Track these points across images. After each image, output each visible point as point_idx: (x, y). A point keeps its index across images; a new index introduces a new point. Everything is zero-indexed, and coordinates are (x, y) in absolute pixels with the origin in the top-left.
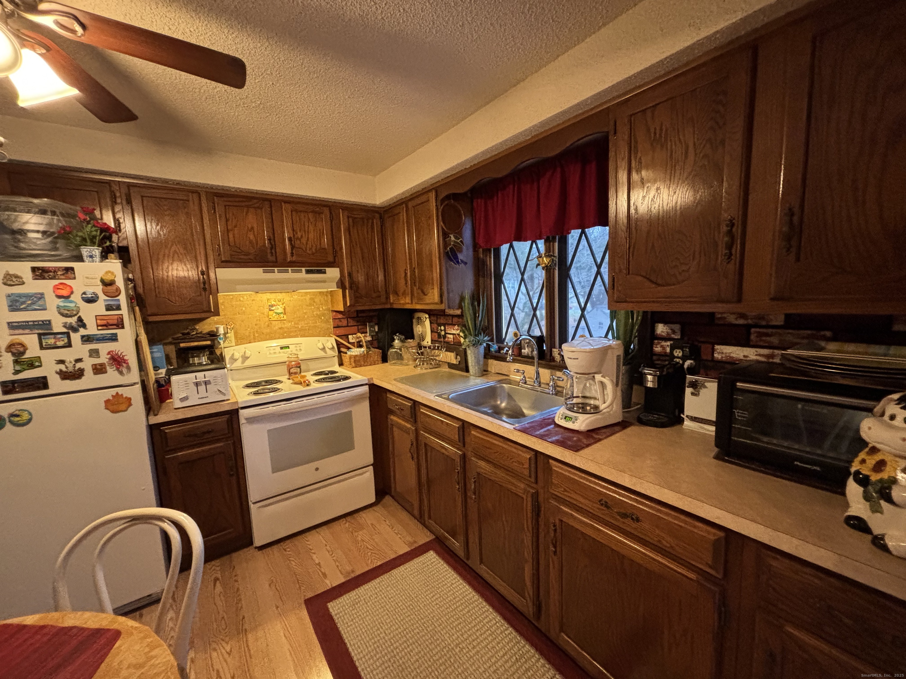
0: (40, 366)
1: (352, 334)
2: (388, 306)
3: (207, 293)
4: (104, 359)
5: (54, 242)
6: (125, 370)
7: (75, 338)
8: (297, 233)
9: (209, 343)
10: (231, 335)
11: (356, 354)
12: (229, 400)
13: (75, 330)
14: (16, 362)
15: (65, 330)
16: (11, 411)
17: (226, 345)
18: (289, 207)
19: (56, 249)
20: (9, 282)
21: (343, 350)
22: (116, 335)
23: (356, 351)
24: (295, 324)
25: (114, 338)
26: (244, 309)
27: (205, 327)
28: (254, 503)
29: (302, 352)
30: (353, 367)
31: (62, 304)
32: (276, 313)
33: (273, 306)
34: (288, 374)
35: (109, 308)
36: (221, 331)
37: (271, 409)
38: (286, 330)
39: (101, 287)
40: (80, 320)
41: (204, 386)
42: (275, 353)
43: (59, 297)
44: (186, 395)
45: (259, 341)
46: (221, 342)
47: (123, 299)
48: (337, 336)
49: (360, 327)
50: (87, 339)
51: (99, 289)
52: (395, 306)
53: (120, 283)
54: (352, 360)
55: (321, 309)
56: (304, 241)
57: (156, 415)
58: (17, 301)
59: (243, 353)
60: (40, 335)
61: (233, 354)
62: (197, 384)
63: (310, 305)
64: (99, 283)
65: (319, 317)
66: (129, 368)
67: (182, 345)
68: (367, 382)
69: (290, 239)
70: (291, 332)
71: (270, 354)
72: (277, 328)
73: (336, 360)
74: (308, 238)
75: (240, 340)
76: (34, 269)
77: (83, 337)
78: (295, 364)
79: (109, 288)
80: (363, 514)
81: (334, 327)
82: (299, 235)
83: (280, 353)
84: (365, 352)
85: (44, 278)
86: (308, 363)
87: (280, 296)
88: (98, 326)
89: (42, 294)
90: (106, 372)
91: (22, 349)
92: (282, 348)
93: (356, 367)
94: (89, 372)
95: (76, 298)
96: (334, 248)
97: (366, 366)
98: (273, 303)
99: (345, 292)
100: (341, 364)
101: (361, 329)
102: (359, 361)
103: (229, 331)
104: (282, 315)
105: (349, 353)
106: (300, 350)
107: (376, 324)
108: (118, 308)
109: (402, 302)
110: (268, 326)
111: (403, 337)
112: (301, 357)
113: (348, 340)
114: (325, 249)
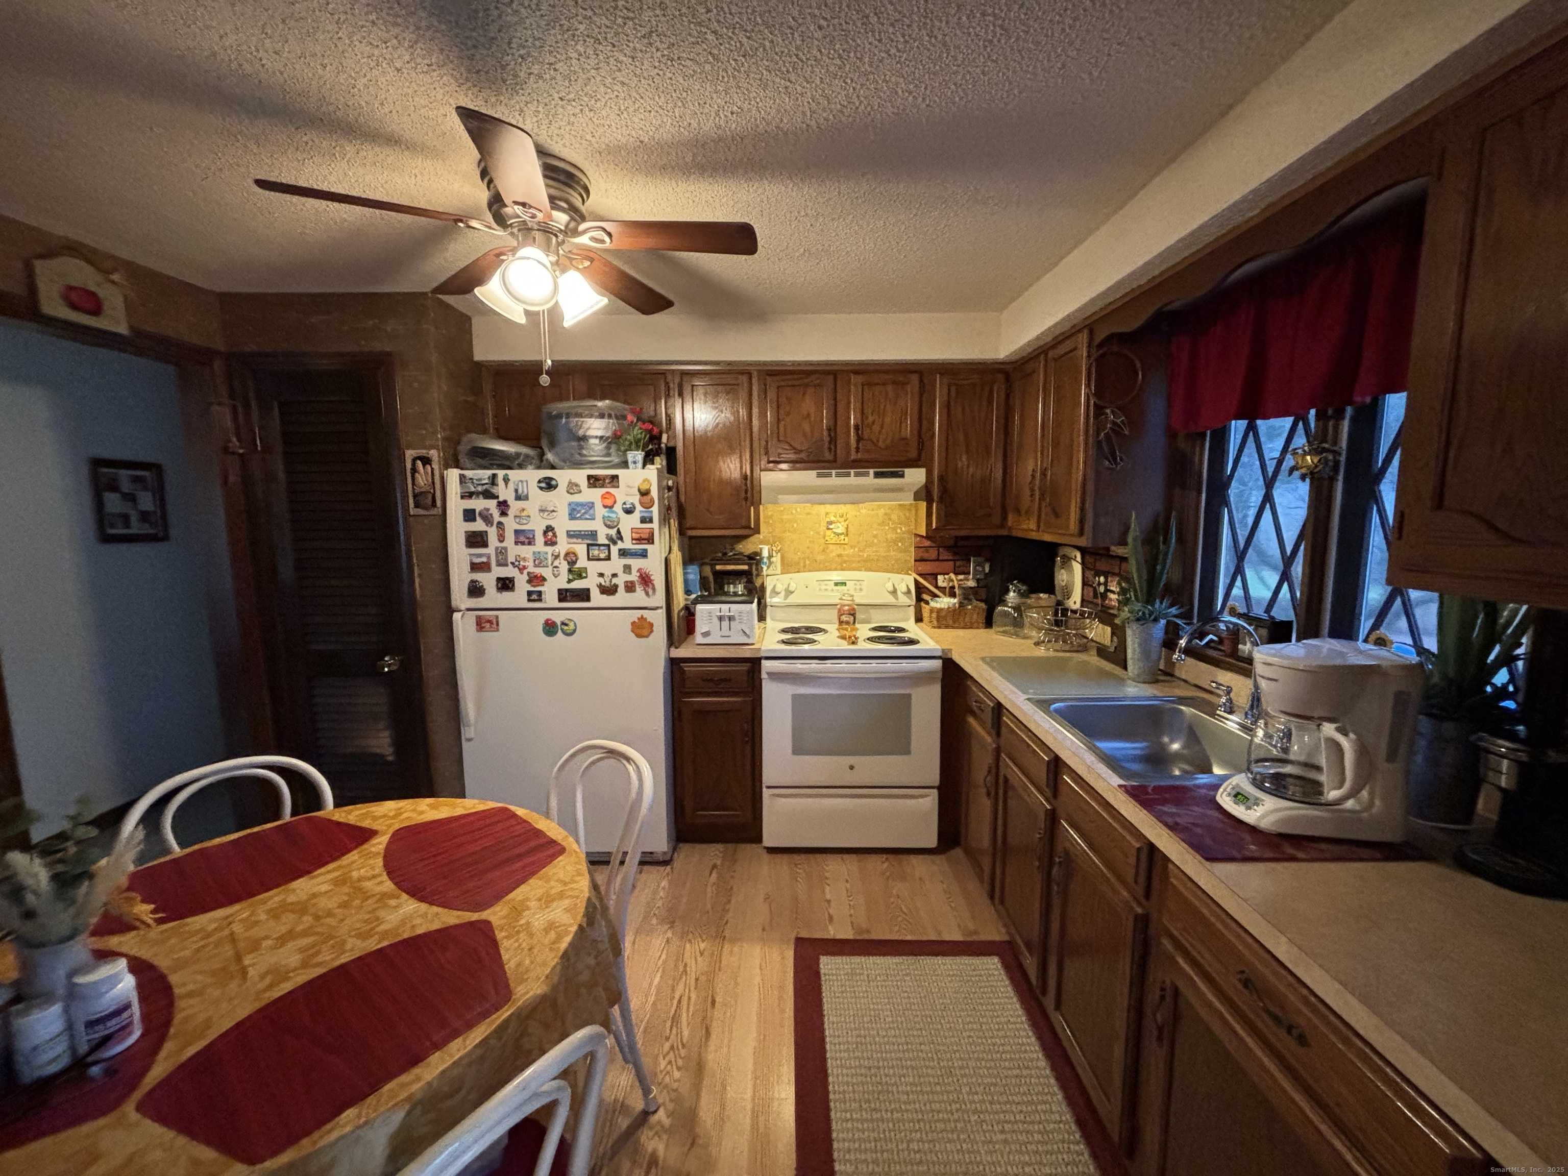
0: (586, 577)
1: (944, 574)
2: (1004, 532)
3: (748, 503)
4: (634, 577)
5: (608, 448)
6: (650, 591)
7: (614, 550)
8: (867, 418)
9: (746, 567)
10: (777, 559)
11: (942, 606)
12: (753, 644)
13: (615, 543)
14: (570, 571)
15: (607, 542)
16: (563, 619)
17: (770, 572)
18: (860, 379)
19: (609, 455)
20: (572, 491)
21: (925, 597)
22: (646, 551)
23: (945, 602)
24: (859, 551)
25: (644, 554)
26: (795, 525)
27: (747, 547)
28: (768, 787)
29: (863, 593)
30: (934, 627)
31: (606, 515)
32: (835, 533)
33: (831, 523)
34: (838, 623)
35: (643, 520)
36: (765, 554)
37: (799, 666)
38: (846, 559)
39: (638, 496)
40: (619, 532)
41: (727, 622)
42: (826, 590)
43: (605, 507)
44: (707, 630)
45: (810, 571)
46: (765, 568)
47: (655, 509)
48: (920, 575)
49: (958, 563)
50: (623, 553)
51: (635, 499)
52: (1015, 533)
53: (654, 493)
54: (934, 615)
55: (899, 531)
56: (876, 428)
57: (676, 648)
58: (574, 509)
59: (786, 586)
60: (588, 545)
61: (775, 586)
62: (721, 619)
63: (883, 524)
64: (638, 493)
65: (895, 542)
66: (654, 589)
67: (718, 567)
68: (939, 654)
69: (857, 428)
70: (853, 562)
71: (820, 590)
72: (834, 554)
73: (912, 611)
74: (883, 421)
75: (787, 567)
76: (589, 477)
77: (620, 550)
78: (849, 610)
79: (645, 497)
80: (914, 860)
81: (915, 561)
82: (871, 419)
83: (832, 590)
84: (957, 605)
85: (595, 487)
86: (871, 611)
87: (842, 509)
88: (633, 539)
89: (593, 503)
90: (634, 591)
91: (574, 559)
92: (836, 584)
93: (939, 627)
94: (621, 589)
95: (618, 508)
96: (920, 437)
97: (958, 628)
98: (833, 519)
99: (932, 507)
100: (919, 619)
101: (959, 567)
102: (945, 618)
103: (774, 554)
104: (842, 537)
105: (932, 604)
106: (861, 589)
107: (987, 560)
108: (651, 521)
109: (1025, 527)
110: (824, 551)
111: (1024, 588)
112: (858, 600)
113: (937, 583)
114: (906, 439)
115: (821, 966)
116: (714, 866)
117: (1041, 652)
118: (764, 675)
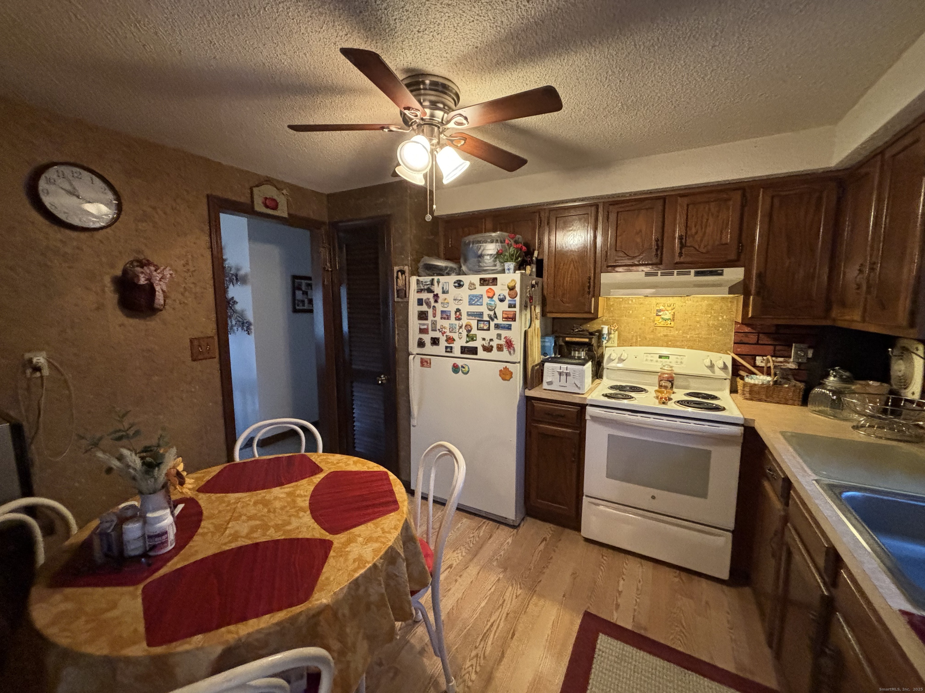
0: (476, 340)
1: (763, 356)
2: (828, 323)
3: (590, 295)
4: (502, 342)
5: (495, 261)
6: (512, 352)
7: (492, 324)
8: (691, 229)
9: (587, 340)
10: (615, 336)
11: (756, 382)
12: (583, 394)
13: (493, 320)
14: (467, 336)
15: (488, 319)
16: (462, 364)
17: (608, 345)
18: (685, 201)
19: (495, 265)
20: (471, 288)
21: (742, 373)
22: (510, 325)
23: (760, 379)
24: (683, 333)
25: (509, 328)
26: (631, 312)
28: (587, 496)
29: (683, 365)
30: (747, 399)
31: (489, 302)
32: (662, 318)
33: (660, 311)
34: (658, 386)
35: (510, 306)
36: (605, 331)
37: (614, 415)
38: (671, 338)
39: (508, 290)
40: (495, 313)
41: (565, 376)
42: (652, 360)
43: (489, 297)
44: (551, 380)
45: (641, 346)
46: (605, 342)
47: (518, 299)
48: (736, 354)
49: (778, 348)
50: (497, 326)
51: (506, 292)
52: (840, 324)
53: (518, 289)
54: (747, 389)
55: (720, 319)
56: (698, 238)
57: (530, 390)
58: (472, 299)
59: (619, 356)
60: (478, 321)
61: (611, 355)
62: (560, 374)
63: (706, 312)
64: (507, 289)
65: (716, 327)
66: (514, 350)
67: (567, 339)
68: (741, 422)
69: (681, 238)
70: (677, 341)
71: (647, 360)
72: (661, 334)
73: (727, 384)
74: (705, 232)
75: (623, 342)
76: (481, 279)
77: (495, 324)
78: (668, 377)
79: (512, 292)
81: (735, 343)
82: (694, 230)
83: (657, 361)
84: (771, 383)
85: (484, 285)
86: (690, 380)
87: (671, 300)
88: (503, 318)
89: (482, 295)
90: (502, 351)
91: (470, 329)
92: (660, 357)
93: (752, 400)
94: (495, 349)
95: (496, 298)
96: (740, 241)
97: (771, 402)
98: (662, 308)
99: (749, 299)
100: (734, 390)
101: (779, 351)
102: (759, 393)
103: (612, 332)
104: (669, 322)
105: (747, 380)
106: (681, 363)
107: (810, 347)
108: (515, 307)
109: (849, 318)
110: (653, 332)
111: (847, 374)
112: (677, 370)
113: (755, 363)
114: (727, 244)
115: (599, 642)
116: (545, 539)
117: (861, 436)
118: (587, 417)
